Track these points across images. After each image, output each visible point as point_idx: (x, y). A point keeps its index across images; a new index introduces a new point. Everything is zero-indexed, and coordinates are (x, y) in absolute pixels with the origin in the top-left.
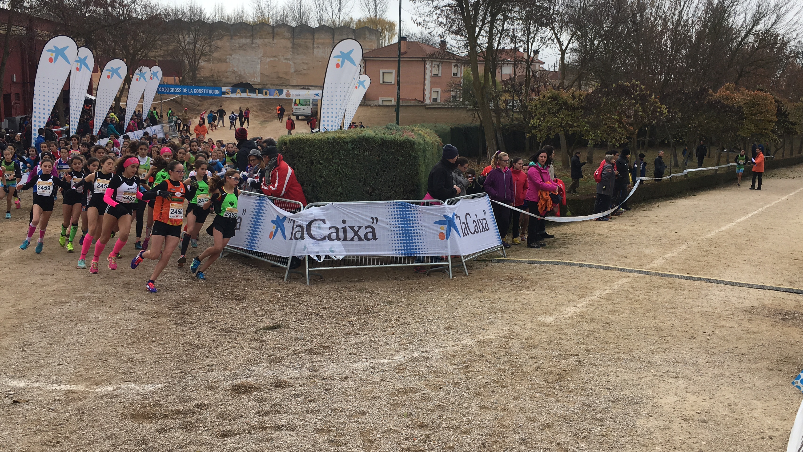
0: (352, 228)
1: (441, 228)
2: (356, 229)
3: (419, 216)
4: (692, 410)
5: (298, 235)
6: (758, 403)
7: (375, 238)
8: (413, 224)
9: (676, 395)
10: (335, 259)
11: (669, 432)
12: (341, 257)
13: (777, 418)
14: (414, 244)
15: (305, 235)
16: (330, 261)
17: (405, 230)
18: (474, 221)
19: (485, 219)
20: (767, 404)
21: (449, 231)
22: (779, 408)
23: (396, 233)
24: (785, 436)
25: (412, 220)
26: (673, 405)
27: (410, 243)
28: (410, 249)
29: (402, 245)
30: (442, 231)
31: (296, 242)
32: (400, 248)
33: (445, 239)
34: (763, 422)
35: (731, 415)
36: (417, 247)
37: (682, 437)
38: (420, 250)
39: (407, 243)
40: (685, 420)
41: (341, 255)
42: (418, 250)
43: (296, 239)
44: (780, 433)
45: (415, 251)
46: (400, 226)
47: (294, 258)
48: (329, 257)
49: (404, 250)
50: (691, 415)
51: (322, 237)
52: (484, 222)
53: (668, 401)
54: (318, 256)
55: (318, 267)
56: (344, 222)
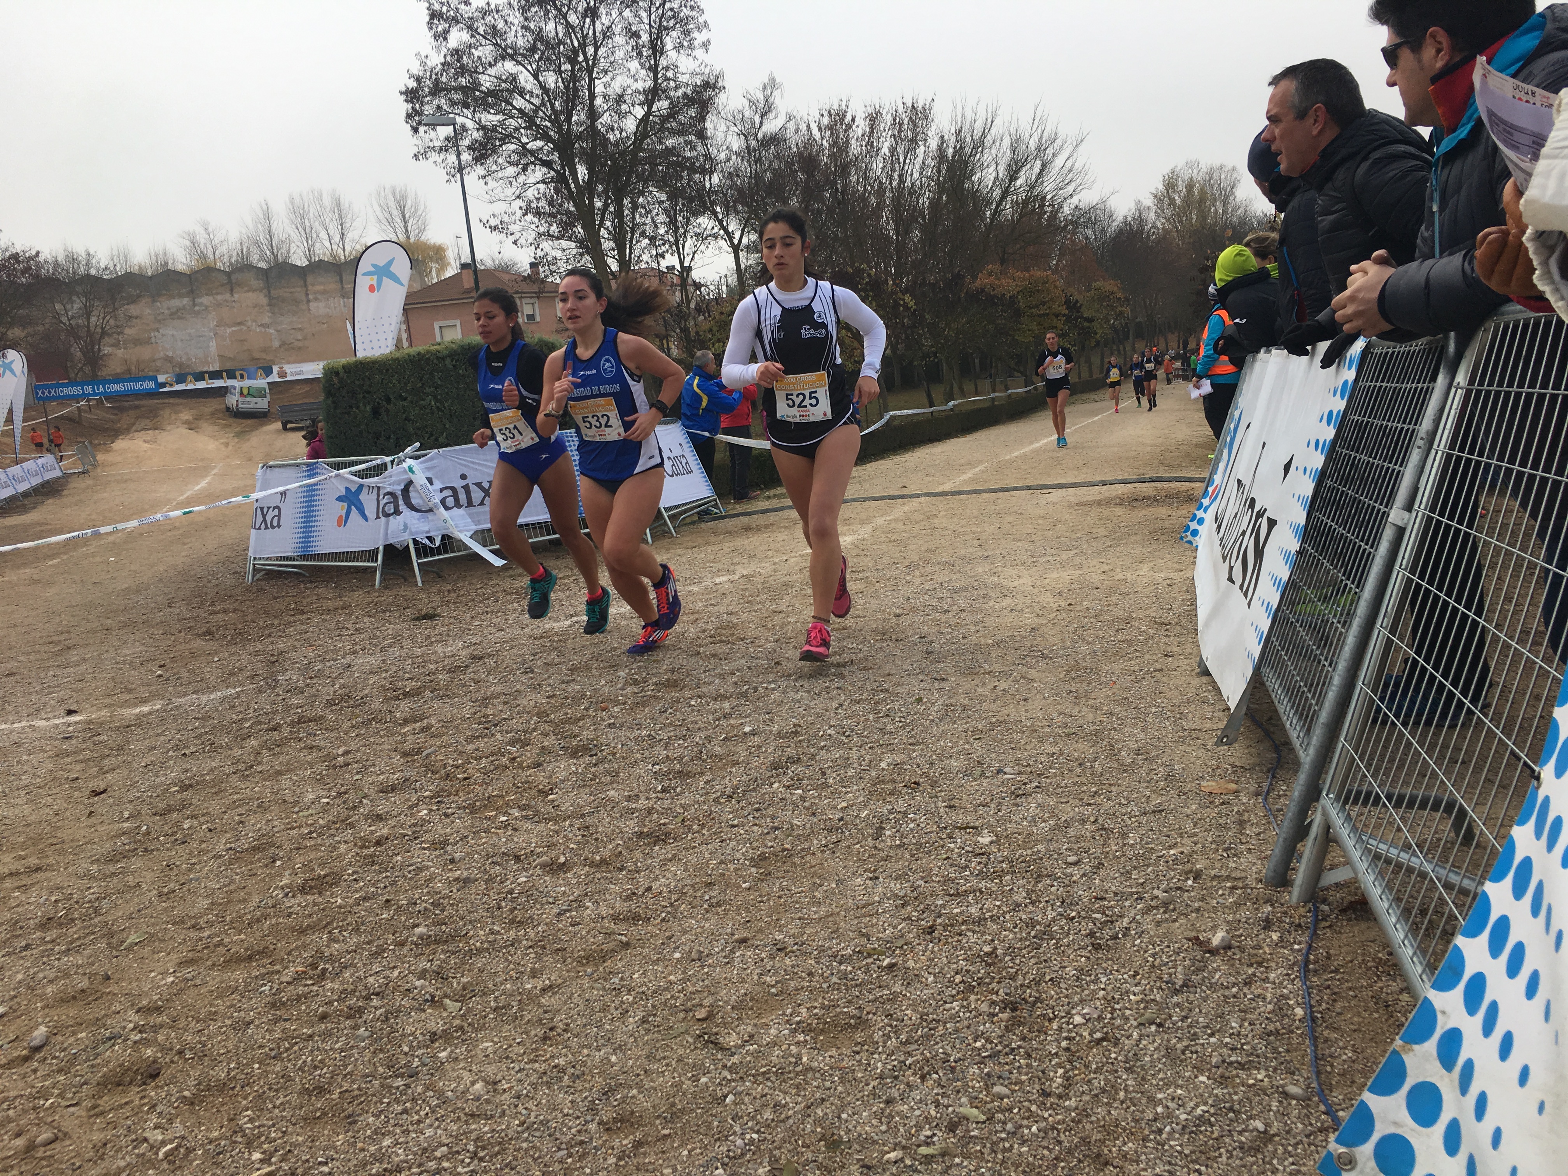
0: (479, 485)
2: (486, 485)
5: (390, 509)
10: (456, 539)
15: (402, 507)
16: (450, 544)
18: (669, 458)
19: (683, 455)
31: (388, 521)
41: (468, 530)
43: (387, 515)
47: (388, 548)
48: (448, 537)
52: (684, 461)
54: (429, 538)
55: (433, 555)
56: (463, 477)
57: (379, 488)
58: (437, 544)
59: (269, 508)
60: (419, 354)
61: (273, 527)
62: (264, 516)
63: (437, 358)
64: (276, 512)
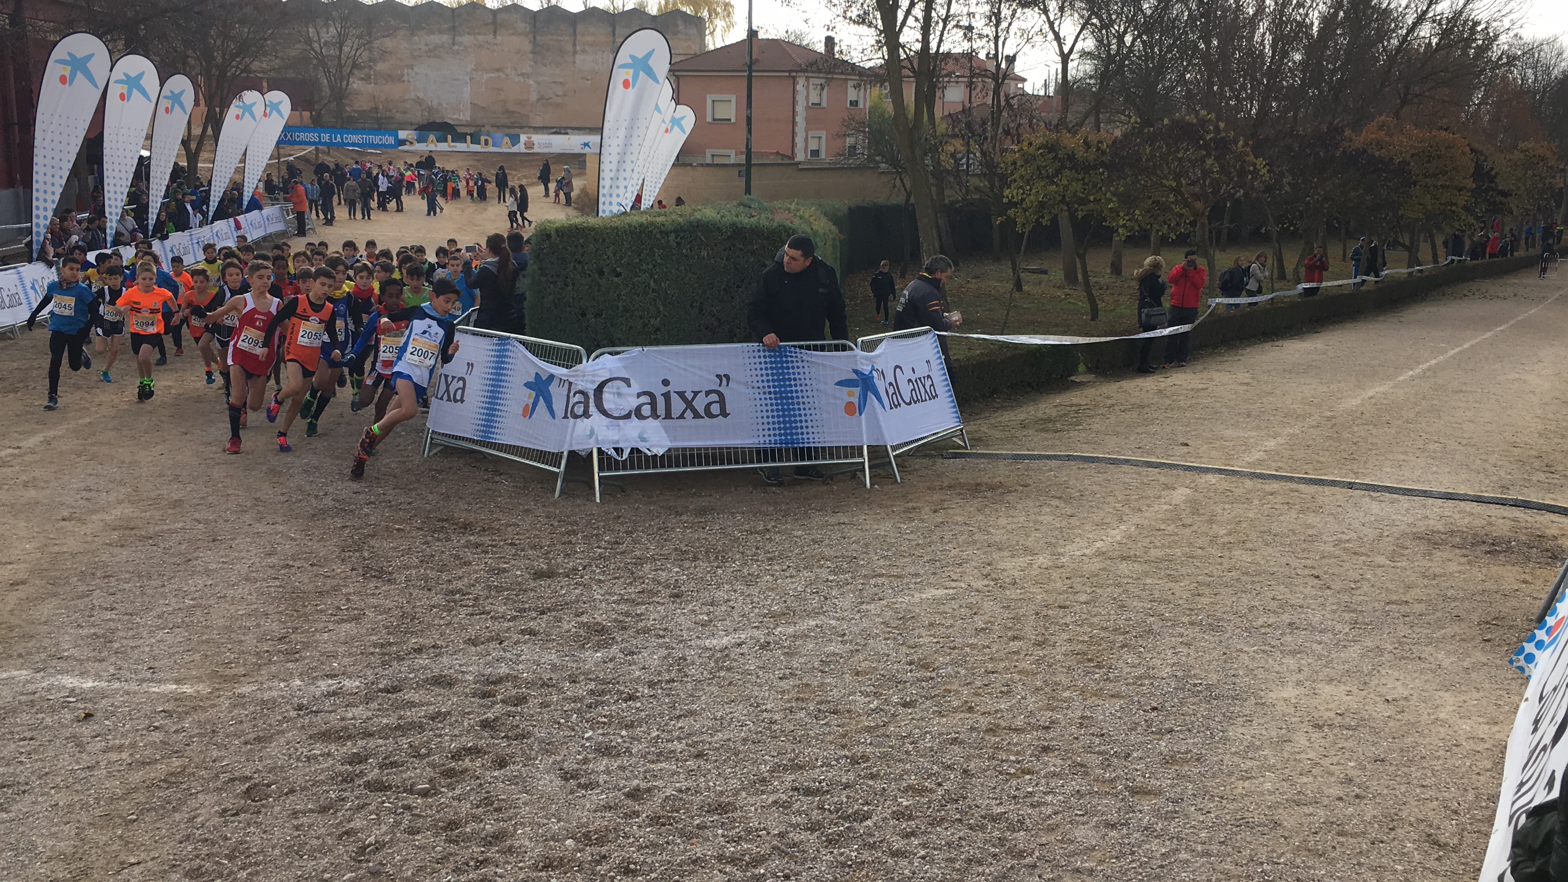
0: (681, 394)
1: (850, 394)
2: (689, 396)
3: (806, 370)
4: (1327, 710)
5: (579, 410)
6: (1447, 696)
7: (724, 414)
8: (796, 385)
9: (1297, 685)
10: (649, 454)
11: (1288, 747)
12: (660, 452)
13: (1481, 720)
14: (799, 425)
15: (592, 409)
16: (639, 458)
17: (782, 398)
18: (910, 381)
19: (929, 376)
20: (1463, 698)
21: (864, 399)
22: (1485, 703)
23: (764, 402)
24: (1497, 751)
25: (795, 379)
26: (1293, 701)
27: (791, 422)
28: (792, 434)
29: (777, 426)
30: (852, 399)
31: (575, 425)
32: (772, 432)
33: (857, 414)
34: (1456, 728)
35: (1399, 717)
36: (805, 430)
37: (1312, 755)
38: (811, 436)
39: (784, 422)
40: (1319, 727)
41: (661, 446)
42: (805, 436)
43: (576, 417)
44: (1487, 746)
45: (800, 437)
46: (772, 390)
47: (572, 453)
48: (638, 451)
49: (780, 435)
50: (1325, 717)
51: (623, 413)
52: (928, 383)
53: (1285, 695)
54: (616, 449)
55: (617, 469)
56: (666, 383)
57: (570, 384)
58: (625, 455)
59: (454, 378)
60: (641, 225)
61: (456, 401)
62: (448, 385)
63: (661, 232)
64: (461, 383)
